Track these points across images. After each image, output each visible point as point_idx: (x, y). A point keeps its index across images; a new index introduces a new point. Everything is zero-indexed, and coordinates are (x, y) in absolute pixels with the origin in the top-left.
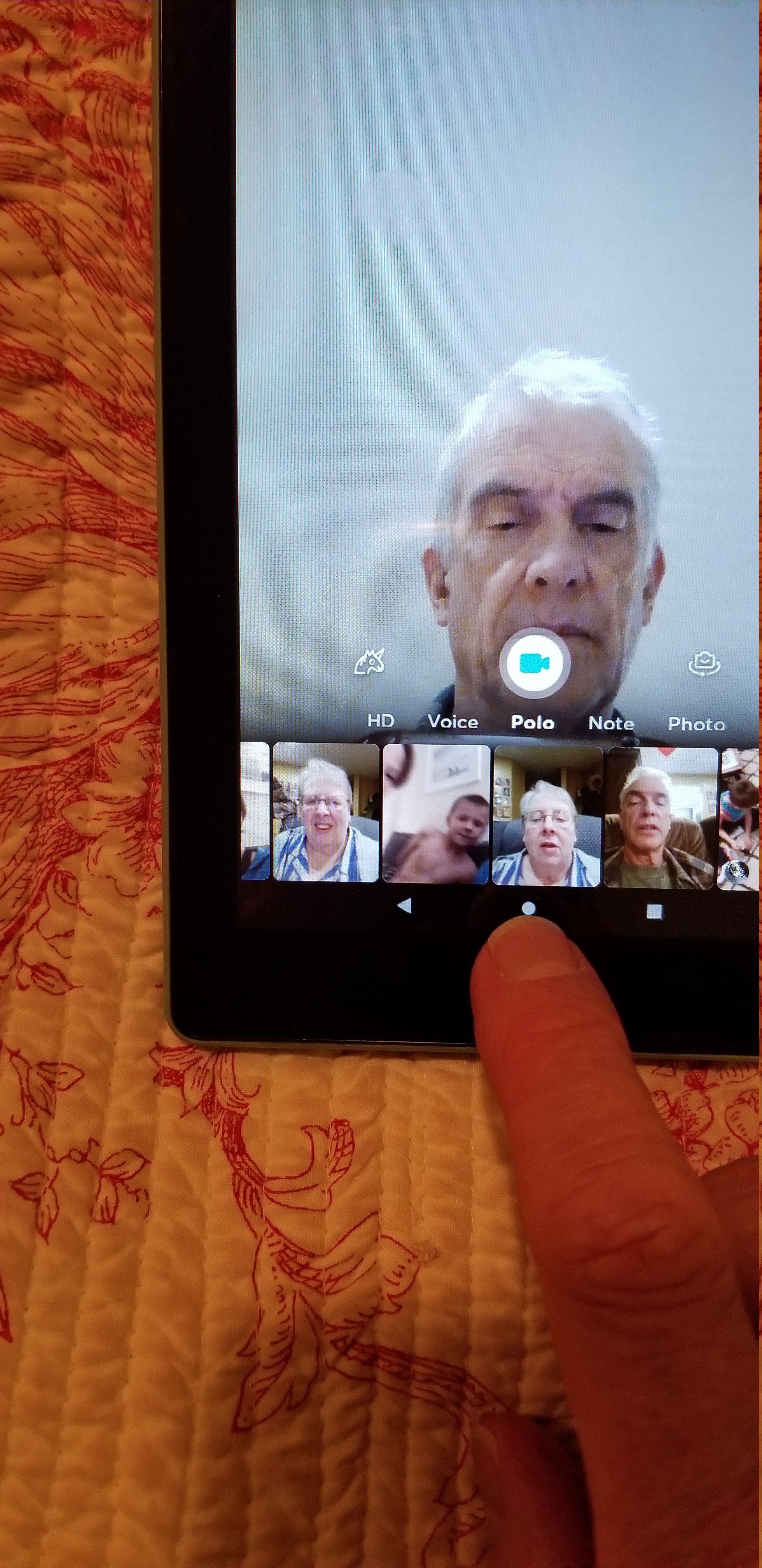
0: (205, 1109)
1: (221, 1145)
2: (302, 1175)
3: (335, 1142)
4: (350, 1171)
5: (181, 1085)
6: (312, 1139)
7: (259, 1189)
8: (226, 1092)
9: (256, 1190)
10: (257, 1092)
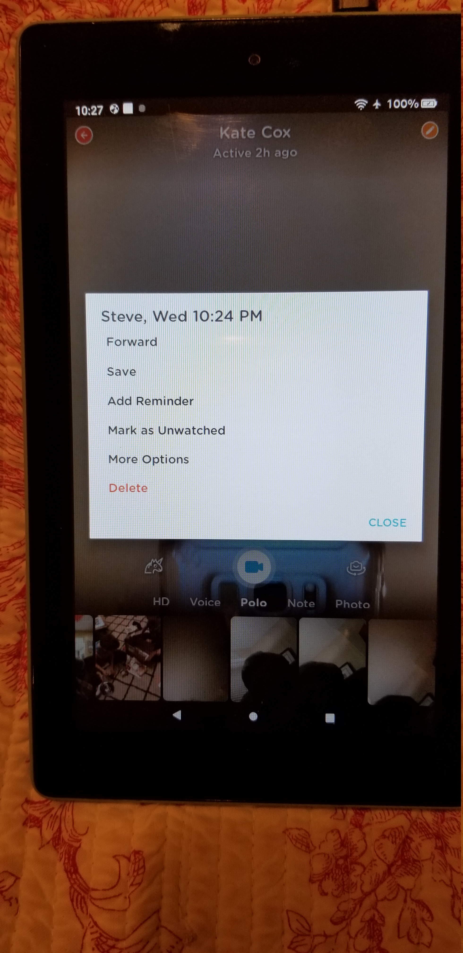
0: (54, 843)
1: (63, 867)
2: (112, 888)
3: (133, 866)
4: (143, 885)
5: (40, 827)
6: (119, 863)
7: (86, 896)
8: (67, 831)
9: (83, 898)
10: (87, 832)
